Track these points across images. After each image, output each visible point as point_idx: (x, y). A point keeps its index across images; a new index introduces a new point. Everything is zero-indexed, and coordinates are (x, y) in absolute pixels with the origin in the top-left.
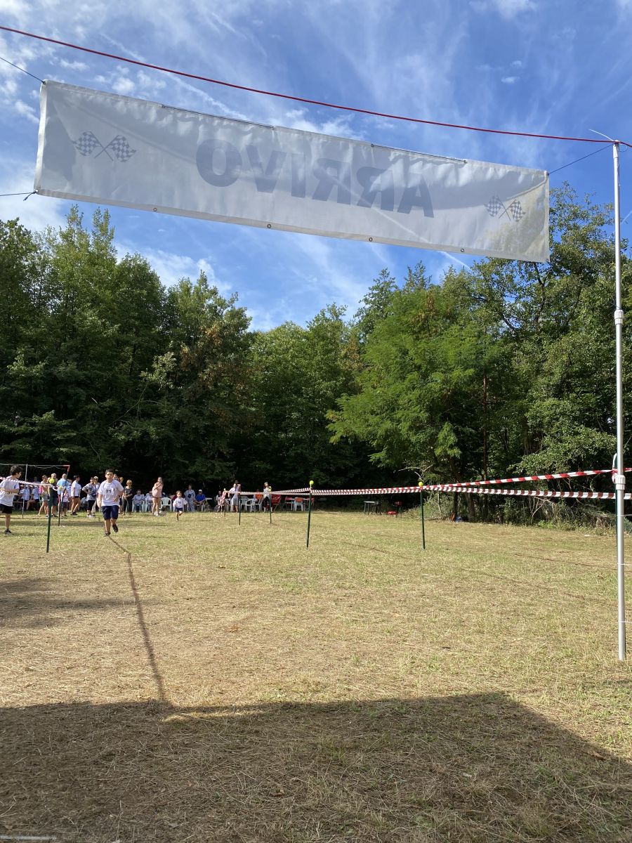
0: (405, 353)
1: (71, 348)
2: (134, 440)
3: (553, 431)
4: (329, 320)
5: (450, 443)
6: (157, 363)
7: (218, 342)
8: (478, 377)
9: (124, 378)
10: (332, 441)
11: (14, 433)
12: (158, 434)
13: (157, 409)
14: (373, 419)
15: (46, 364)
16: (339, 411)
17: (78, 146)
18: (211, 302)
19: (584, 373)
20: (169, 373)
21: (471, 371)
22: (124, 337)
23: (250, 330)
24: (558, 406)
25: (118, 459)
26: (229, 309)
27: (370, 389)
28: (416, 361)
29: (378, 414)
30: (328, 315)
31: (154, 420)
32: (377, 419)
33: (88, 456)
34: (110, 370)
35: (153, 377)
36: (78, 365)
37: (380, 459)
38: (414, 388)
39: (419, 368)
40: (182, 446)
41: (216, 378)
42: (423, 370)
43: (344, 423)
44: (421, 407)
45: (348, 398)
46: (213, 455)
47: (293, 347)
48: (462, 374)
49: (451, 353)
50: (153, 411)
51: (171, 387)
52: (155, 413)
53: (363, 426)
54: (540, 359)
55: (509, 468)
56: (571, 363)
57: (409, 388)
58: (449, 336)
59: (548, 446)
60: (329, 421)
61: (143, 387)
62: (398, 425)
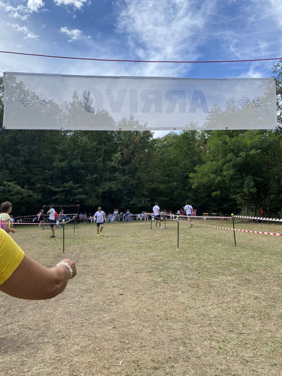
0: (226, 144)
1: (78, 153)
2: (106, 192)
5: (251, 186)
6: (114, 157)
7: (140, 145)
8: (262, 152)
9: (100, 165)
10: (193, 187)
11: (57, 191)
12: (116, 188)
13: (115, 177)
14: (212, 176)
15: (68, 162)
16: (196, 173)
20: (119, 161)
21: (259, 151)
22: (99, 147)
23: (155, 137)
25: (100, 200)
27: (210, 162)
28: (231, 148)
29: (214, 174)
31: (114, 182)
32: (214, 176)
33: (88, 199)
34: (95, 161)
35: (113, 164)
36: (81, 160)
37: (217, 194)
38: (231, 160)
39: (232, 151)
40: (127, 193)
41: (140, 161)
42: (235, 151)
43: (198, 179)
44: (235, 170)
45: (200, 166)
46: (140, 195)
47: (174, 143)
48: (255, 152)
49: (249, 143)
50: (114, 178)
51: (120, 167)
52: (114, 179)
53: (208, 180)
55: (281, 197)
57: (229, 160)
58: (248, 134)
60: (191, 178)
61: (109, 168)
62: (224, 178)
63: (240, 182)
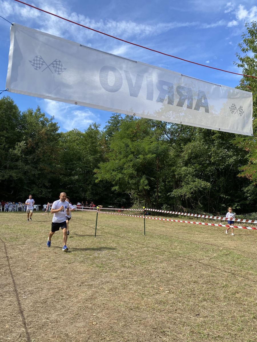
0: (128, 146)
2: (5, 179)
3: (186, 180)
4: (93, 129)
5: (145, 184)
6: (17, 146)
7: (46, 137)
8: (157, 157)
10: (96, 182)
12: (17, 177)
14: (114, 173)
16: (100, 169)
17: (33, 64)
18: (42, 119)
19: (197, 157)
20: (22, 150)
22: (2, 133)
23: (59, 132)
24: (187, 170)
26: (50, 123)
27: (113, 160)
28: (132, 150)
29: (116, 171)
30: (93, 127)
31: (15, 171)
35: (16, 152)
37: (115, 189)
38: (131, 161)
39: (133, 153)
40: (27, 182)
41: (44, 152)
42: (135, 154)
43: (101, 174)
44: (134, 169)
45: (103, 163)
46: (42, 186)
47: (77, 140)
48: (151, 156)
49: (147, 148)
50: (14, 167)
51: (23, 156)
52: (16, 167)
53: (110, 176)
54: (180, 151)
55: (168, 194)
56: (192, 153)
57: (128, 161)
58: (146, 140)
59: (184, 186)
60: (95, 173)
61: (10, 156)
62: (124, 176)
63: (137, 180)
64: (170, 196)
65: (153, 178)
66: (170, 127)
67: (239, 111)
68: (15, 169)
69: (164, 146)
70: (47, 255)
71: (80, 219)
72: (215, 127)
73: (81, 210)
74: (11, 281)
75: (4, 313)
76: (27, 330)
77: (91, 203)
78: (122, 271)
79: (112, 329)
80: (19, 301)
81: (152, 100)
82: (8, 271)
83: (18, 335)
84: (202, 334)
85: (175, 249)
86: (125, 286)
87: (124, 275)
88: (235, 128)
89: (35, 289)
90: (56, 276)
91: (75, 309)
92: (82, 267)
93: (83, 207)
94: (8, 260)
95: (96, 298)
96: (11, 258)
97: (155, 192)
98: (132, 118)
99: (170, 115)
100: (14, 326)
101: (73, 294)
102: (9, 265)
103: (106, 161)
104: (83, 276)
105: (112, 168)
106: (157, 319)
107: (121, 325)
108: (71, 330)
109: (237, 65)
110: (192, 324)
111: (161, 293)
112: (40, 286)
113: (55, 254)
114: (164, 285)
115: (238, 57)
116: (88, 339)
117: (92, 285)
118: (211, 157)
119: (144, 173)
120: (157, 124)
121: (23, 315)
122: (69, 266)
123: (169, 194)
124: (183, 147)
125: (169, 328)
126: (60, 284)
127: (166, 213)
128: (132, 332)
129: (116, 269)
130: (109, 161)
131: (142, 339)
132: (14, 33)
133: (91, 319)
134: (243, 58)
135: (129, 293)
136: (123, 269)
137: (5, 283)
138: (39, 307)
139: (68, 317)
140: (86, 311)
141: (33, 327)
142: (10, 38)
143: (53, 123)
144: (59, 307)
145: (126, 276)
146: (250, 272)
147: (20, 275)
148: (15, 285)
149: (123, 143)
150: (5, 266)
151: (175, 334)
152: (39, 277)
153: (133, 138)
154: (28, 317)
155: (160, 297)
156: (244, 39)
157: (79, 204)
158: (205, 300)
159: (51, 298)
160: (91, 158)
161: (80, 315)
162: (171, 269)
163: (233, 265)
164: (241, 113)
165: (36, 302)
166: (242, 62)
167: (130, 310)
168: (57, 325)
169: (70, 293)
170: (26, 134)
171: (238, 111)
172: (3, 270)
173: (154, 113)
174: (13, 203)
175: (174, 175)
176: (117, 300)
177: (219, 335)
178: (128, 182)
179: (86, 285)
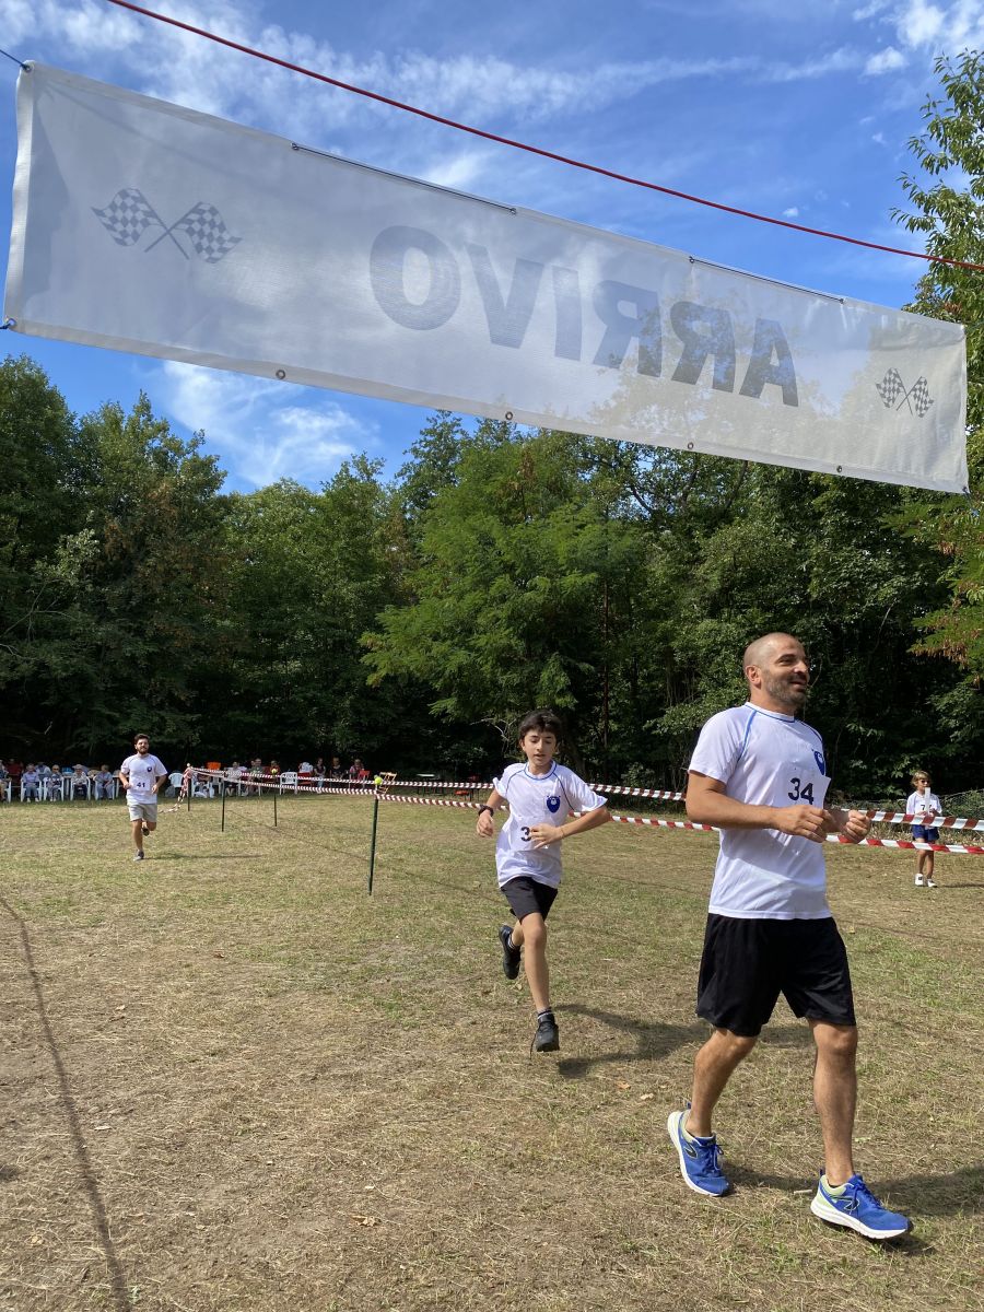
0: (487, 541)
2: (23, 678)
3: (713, 669)
4: (355, 480)
5: (559, 688)
6: (65, 547)
7: (175, 512)
8: (601, 581)
10: (370, 682)
12: (66, 668)
13: (64, 624)
14: (438, 648)
16: (383, 632)
17: (109, 223)
18: (156, 444)
19: (754, 579)
21: (594, 575)
23: (224, 490)
24: (719, 632)
26: (189, 456)
27: (432, 598)
28: (508, 557)
29: (445, 640)
30: (354, 472)
31: (57, 644)
32: (444, 647)
35: (59, 570)
37: (445, 709)
38: (503, 599)
39: (509, 568)
40: (107, 688)
41: (168, 572)
42: (517, 573)
43: (390, 654)
44: (514, 630)
45: (396, 611)
46: (162, 702)
47: (294, 521)
48: (579, 581)
49: (562, 548)
50: (55, 628)
51: (89, 588)
52: (61, 632)
53: (422, 658)
54: (689, 558)
55: (646, 726)
56: (735, 567)
57: (494, 599)
58: (558, 519)
59: (705, 692)
60: (366, 650)
61: (38, 588)
62: (478, 657)
63: (527, 671)
64: (654, 732)
65: (587, 666)
66: (650, 468)
67: (915, 396)
68: (58, 638)
69: (628, 541)
70: (188, 966)
71: (312, 827)
72: (821, 463)
73: (315, 793)
74: (50, 1066)
75: (25, 1190)
76: (110, 1252)
77: (352, 764)
78: (472, 1019)
79: (439, 1242)
80: (81, 1141)
81: (578, 359)
82: (37, 1029)
83: (76, 1273)
84: (782, 1253)
85: (675, 933)
86: (484, 1078)
87: (479, 1034)
88: (901, 464)
89: (141, 1094)
90: (223, 1044)
91: (296, 1168)
92: (319, 1010)
93: (321, 779)
94: (37, 986)
95: (375, 1124)
96: (49, 979)
97: (595, 719)
98: (505, 432)
99: (648, 421)
100: (63, 1236)
101: (287, 1111)
102: (41, 1005)
103: (407, 604)
104: (325, 1043)
105: (432, 628)
106: (608, 1202)
107: (470, 1224)
108: (280, 1249)
109: (907, 221)
110: (743, 1216)
111: (624, 1102)
112: (158, 1082)
113: (215, 961)
114: (636, 1072)
115: (909, 189)
116: (346, 1281)
117: (357, 1074)
118: (810, 580)
119: (553, 647)
120: (602, 456)
121: (95, 1197)
122: (273, 1004)
123: (649, 723)
124: (702, 542)
125: (656, 1235)
126: (238, 1074)
127: (639, 796)
128: (514, 1253)
129: (452, 1015)
130: (417, 602)
131: (553, 1277)
132: (31, 104)
133: (357, 1206)
134: (928, 194)
135: (498, 1102)
136: (475, 1014)
137: (26, 1073)
138: (156, 1162)
139: (267, 1198)
140: (337, 1176)
141: (134, 1242)
142: (18, 121)
143: (202, 456)
144: (234, 1163)
145: (491, 1038)
146: (963, 1015)
147: (83, 1043)
148: (63, 1080)
149: (473, 529)
150: (25, 1010)
151: (678, 1256)
152: (157, 1048)
153: (509, 511)
154: (114, 1201)
155: (622, 1116)
156: (932, 119)
157: (306, 767)
158: (790, 1125)
159: (201, 1127)
160: (347, 590)
161: (315, 1190)
162: (661, 1009)
163: (896, 992)
164: (923, 406)
165: (145, 1146)
166: (926, 211)
167: (505, 1169)
168: (227, 1229)
169: (278, 1108)
170: (98, 501)
171: (911, 398)
172: (17, 1027)
173: (588, 413)
174: (56, 767)
175: (670, 652)
176: (454, 1132)
177: (844, 1259)
178: (494, 683)
179: (333, 1075)
